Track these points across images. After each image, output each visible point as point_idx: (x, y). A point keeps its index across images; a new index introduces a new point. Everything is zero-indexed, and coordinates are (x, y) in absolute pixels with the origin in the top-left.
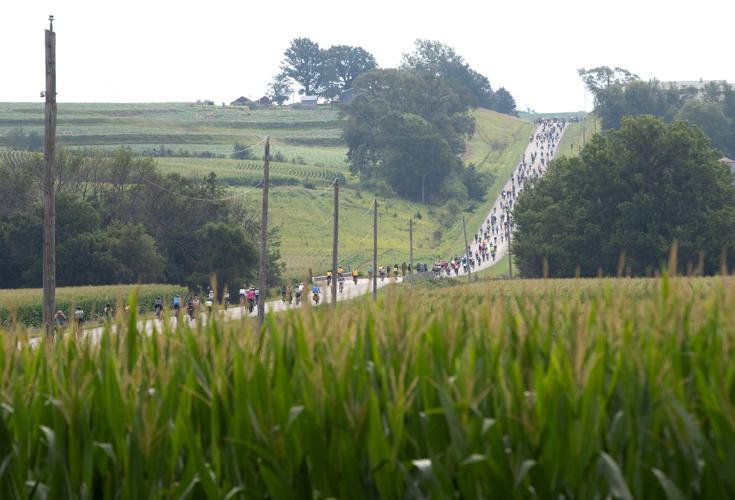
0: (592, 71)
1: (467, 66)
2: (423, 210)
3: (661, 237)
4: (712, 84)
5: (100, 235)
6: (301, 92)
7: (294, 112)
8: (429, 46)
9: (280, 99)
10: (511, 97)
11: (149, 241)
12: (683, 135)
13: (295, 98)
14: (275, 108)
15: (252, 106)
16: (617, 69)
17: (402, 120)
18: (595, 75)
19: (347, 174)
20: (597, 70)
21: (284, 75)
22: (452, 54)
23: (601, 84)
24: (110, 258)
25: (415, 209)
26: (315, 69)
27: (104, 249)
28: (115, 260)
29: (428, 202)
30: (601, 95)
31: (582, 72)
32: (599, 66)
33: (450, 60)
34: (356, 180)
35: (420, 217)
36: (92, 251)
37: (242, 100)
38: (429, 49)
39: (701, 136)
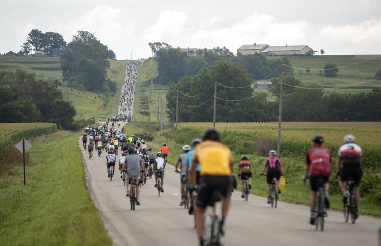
0: (154, 44)
1: (99, 41)
2: (97, 96)
3: (230, 107)
4: (200, 50)
5: (15, 103)
6: (34, 50)
7: (33, 57)
8: (83, 33)
9: (27, 52)
10: (114, 53)
11: (34, 106)
12: (238, 68)
13: (33, 52)
14: (25, 56)
15: (16, 55)
16: (163, 43)
17: (87, 61)
18: (155, 45)
19: (62, 81)
20: (156, 43)
21: (28, 43)
22: (92, 36)
23: (157, 49)
24: (19, 112)
25: (94, 95)
26: (40, 41)
27: (17, 109)
28: (21, 113)
29: (97, 93)
30: (157, 53)
31: (150, 44)
32: (157, 42)
33: (92, 39)
34: (66, 83)
35: (96, 98)
36: (13, 109)
37: (11, 52)
38: (83, 34)
39: (244, 69)
